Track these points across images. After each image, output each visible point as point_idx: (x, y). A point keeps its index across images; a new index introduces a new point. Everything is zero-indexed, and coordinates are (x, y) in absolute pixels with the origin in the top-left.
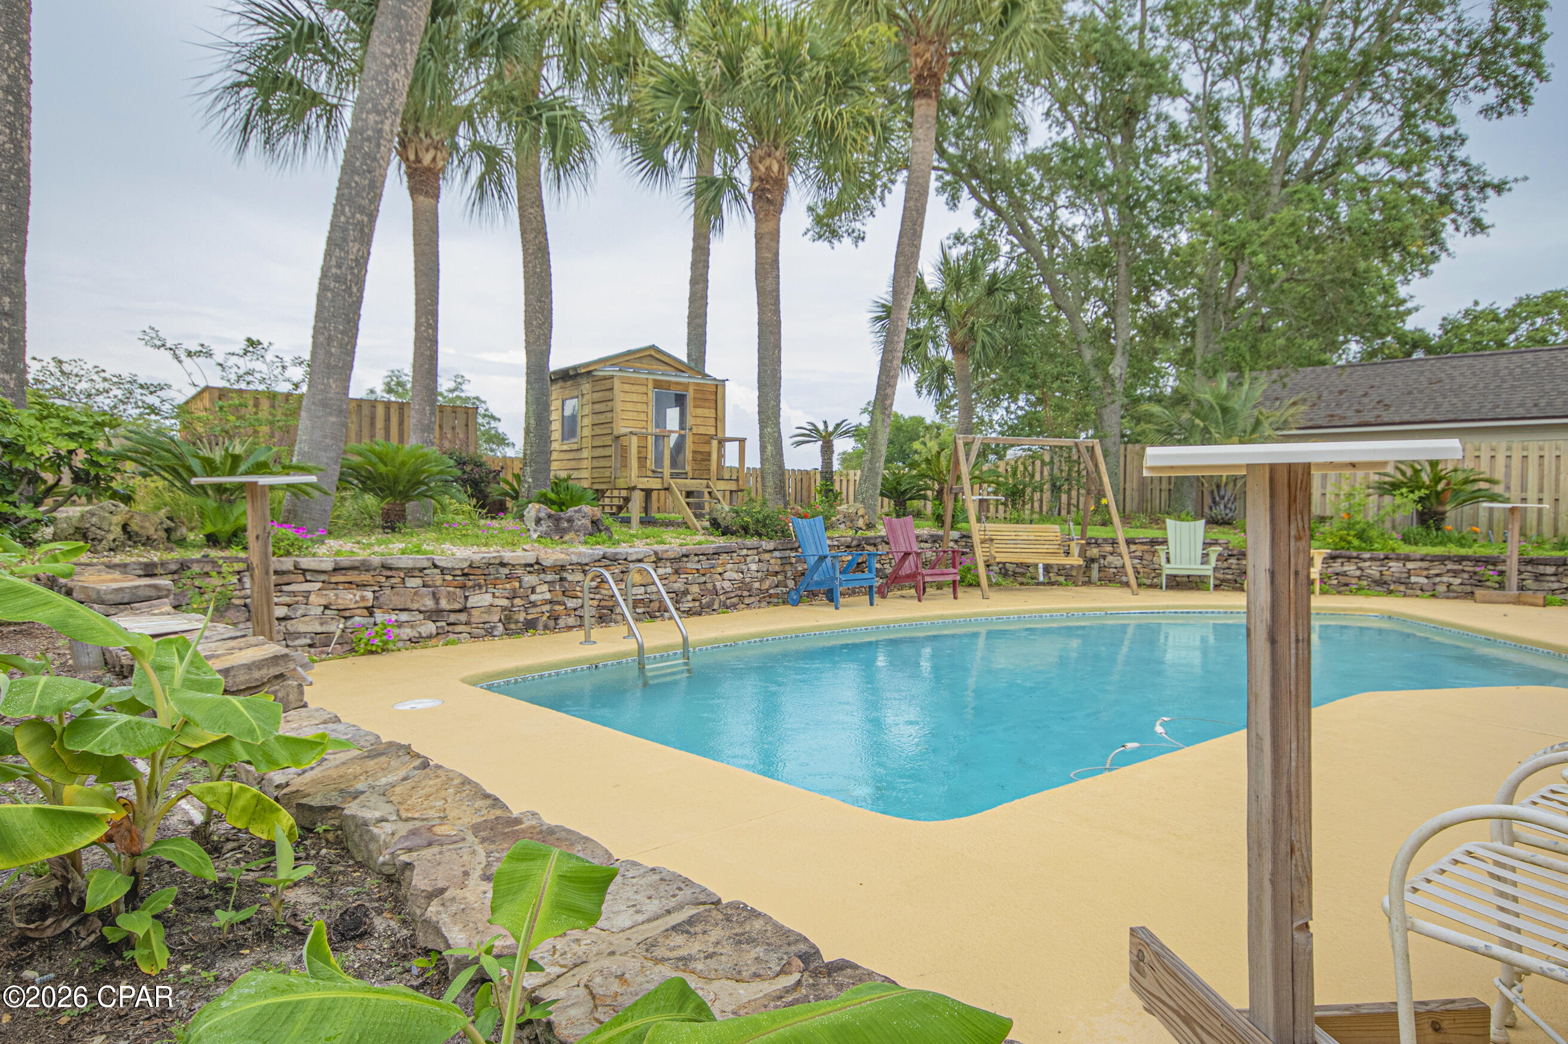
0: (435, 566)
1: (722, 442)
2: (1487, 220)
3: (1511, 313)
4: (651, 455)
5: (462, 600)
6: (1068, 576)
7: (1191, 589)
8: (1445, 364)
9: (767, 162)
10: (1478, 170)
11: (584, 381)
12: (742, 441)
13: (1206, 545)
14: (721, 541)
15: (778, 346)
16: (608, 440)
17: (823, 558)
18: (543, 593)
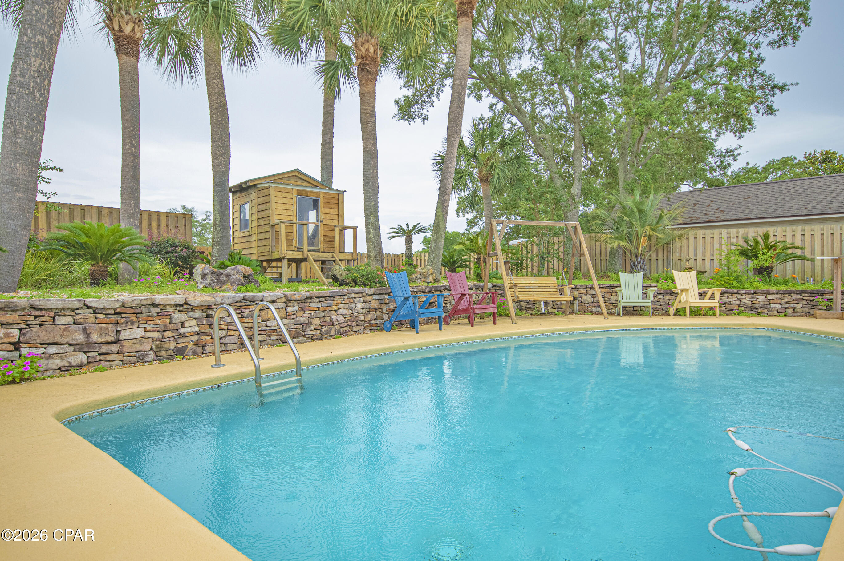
0: (88, 307)
1: (342, 231)
2: (775, 107)
3: (765, 169)
4: (296, 238)
5: (114, 334)
6: (559, 309)
7: (636, 315)
8: (752, 188)
9: (366, 46)
10: (770, 78)
11: (251, 191)
12: (355, 228)
13: (645, 287)
14: (337, 289)
15: (376, 167)
16: (267, 228)
17: (407, 298)
18: (191, 327)
